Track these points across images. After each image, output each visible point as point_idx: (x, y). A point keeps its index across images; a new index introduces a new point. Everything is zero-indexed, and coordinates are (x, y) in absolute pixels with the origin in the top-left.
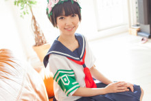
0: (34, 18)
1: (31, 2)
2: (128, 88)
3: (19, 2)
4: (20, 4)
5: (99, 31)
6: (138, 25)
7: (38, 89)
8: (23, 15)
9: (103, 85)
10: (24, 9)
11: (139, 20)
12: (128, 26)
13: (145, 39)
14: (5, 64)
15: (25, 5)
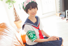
0: (14, 9)
1: (13, 2)
2: (57, 39)
3: (8, 2)
5: (43, 14)
6: (60, 12)
8: (10, 8)
10: (10, 5)
11: (60, 10)
12: (56, 12)
13: (63, 18)
15: (11, 3)
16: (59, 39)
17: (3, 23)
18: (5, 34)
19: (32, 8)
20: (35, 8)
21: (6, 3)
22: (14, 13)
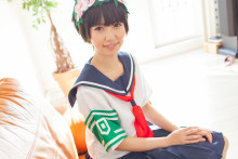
0: (54, 29)
1: (48, 4)
2: (204, 137)
3: (30, 4)
4: (31, 7)
5: (157, 47)
6: (218, 38)
7: (61, 141)
8: (37, 25)
9: (163, 132)
10: (38, 16)
11: (220, 30)
13: (231, 58)
14: (8, 102)
15: (40, 8)
16: (210, 139)
17: (6, 80)
18: (8, 118)
19: (107, 24)
21: (22, 10)
22: (53, 43)
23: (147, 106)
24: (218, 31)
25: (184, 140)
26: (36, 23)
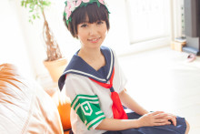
0: (46, 24)
1: (43, 3)
2: (170, 120)
3: (27, 2)
4: (28, 5)
5: (131, 43)
6: (183, 38)
8: (33, 20)
10: (34, 12)
11: (185, 31)
13: (192, 56)
15: (36, 6)
16: (175, 123)
17: (5, 65)
18: (7, 97)
19: (91, 22)
20: (99, 23)
22: (45, 35)
23: (122, 93)
24: (183, 32)
25: (153, 123)
26: (32, 19)
